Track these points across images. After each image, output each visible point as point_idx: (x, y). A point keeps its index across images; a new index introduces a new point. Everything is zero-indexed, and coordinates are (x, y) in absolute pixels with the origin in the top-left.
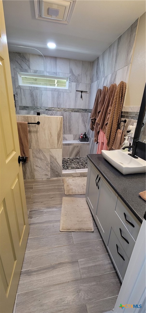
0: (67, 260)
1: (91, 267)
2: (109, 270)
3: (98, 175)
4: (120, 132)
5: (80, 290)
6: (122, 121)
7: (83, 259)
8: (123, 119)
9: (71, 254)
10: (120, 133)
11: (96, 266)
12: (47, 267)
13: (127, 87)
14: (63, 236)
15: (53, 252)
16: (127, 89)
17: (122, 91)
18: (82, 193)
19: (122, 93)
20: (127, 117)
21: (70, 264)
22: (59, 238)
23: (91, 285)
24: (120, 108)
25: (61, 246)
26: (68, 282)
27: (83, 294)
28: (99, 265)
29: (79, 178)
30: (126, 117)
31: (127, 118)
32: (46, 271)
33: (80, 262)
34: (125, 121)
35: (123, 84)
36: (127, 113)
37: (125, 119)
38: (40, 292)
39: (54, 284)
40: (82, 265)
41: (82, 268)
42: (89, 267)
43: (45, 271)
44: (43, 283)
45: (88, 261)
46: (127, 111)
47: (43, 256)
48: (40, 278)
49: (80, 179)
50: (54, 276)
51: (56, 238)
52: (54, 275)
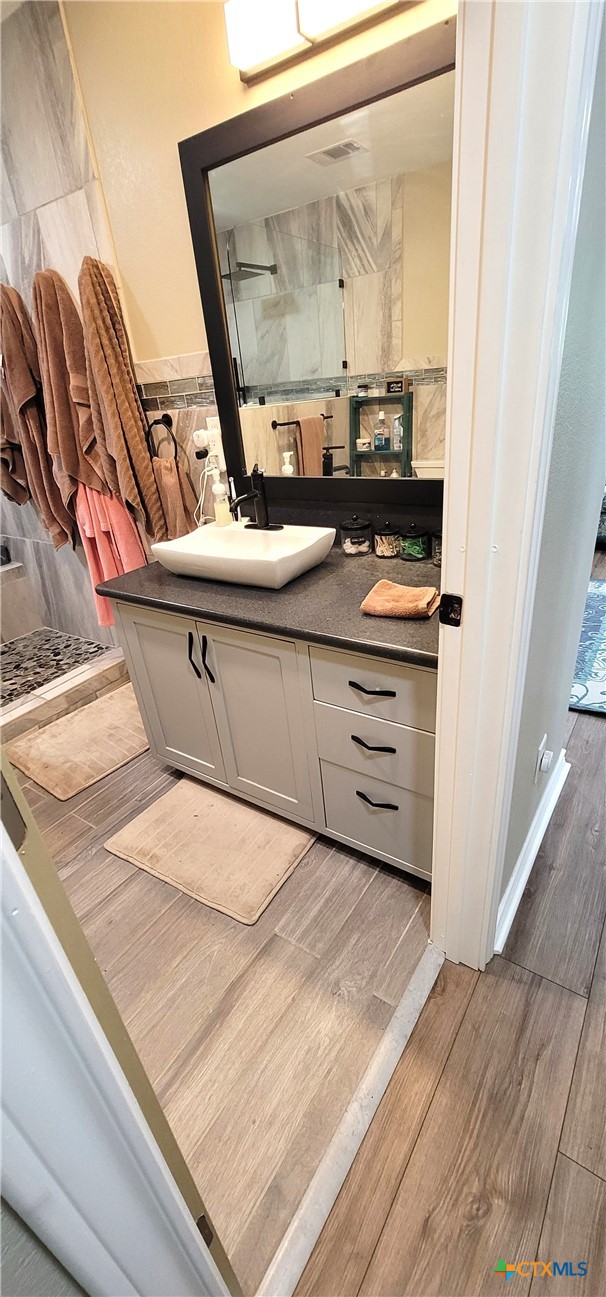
0: (244, 962)
1: (320, 911)
2: (364, 881)
3: (190, 634)
4: (168, 465)
5: (337, 984)
6: (157, 422)
7: (286, 917)
8: (158, 415)
9: (240, 937)
10: (166, 468)
11: (329, 900)
12: (198, 1036)
13: (118, 284)
14: (175, 919)
15: (179, 984)
16: (120, 292)
17: (108, 299)
18: (126, 756)
19: (110, 308)
20: (168, 403)
21: (262, 961)
22: (165, 932)
23: (350, 948)
24: (128, 373)
25: (193, 948)
26: (293, 1000)
27: (349, 983)
28: (336, 892)
29: (72, 718)
30: (162, 403)
31: (167, 407)
32: (205, 1049)
33: (283, 929)
34: (167, 421)
35: (96, 271)
36: (162, 386)
37: (165, 413)
38: (236, 1106)
39: (259, 1044)
40: (293, 932)
41: (300, 940)
42: (315, 919)
43: (202, 1048)
44: (225, 1077)
45: (302, 907)
46: (159, 379)
47: (154, 1027)
48: (205, 1078)
49: (77, 718)
50: (240, 1030)
51: (154, 941)
52: (240, 1026)
